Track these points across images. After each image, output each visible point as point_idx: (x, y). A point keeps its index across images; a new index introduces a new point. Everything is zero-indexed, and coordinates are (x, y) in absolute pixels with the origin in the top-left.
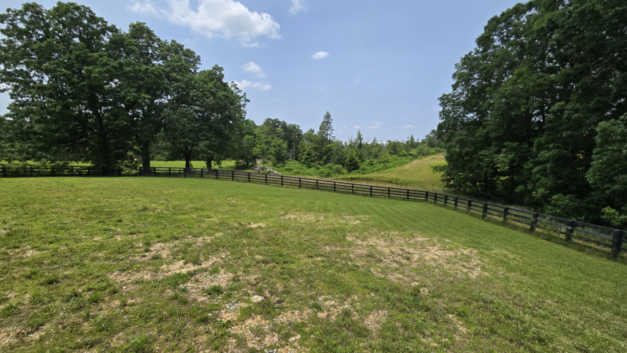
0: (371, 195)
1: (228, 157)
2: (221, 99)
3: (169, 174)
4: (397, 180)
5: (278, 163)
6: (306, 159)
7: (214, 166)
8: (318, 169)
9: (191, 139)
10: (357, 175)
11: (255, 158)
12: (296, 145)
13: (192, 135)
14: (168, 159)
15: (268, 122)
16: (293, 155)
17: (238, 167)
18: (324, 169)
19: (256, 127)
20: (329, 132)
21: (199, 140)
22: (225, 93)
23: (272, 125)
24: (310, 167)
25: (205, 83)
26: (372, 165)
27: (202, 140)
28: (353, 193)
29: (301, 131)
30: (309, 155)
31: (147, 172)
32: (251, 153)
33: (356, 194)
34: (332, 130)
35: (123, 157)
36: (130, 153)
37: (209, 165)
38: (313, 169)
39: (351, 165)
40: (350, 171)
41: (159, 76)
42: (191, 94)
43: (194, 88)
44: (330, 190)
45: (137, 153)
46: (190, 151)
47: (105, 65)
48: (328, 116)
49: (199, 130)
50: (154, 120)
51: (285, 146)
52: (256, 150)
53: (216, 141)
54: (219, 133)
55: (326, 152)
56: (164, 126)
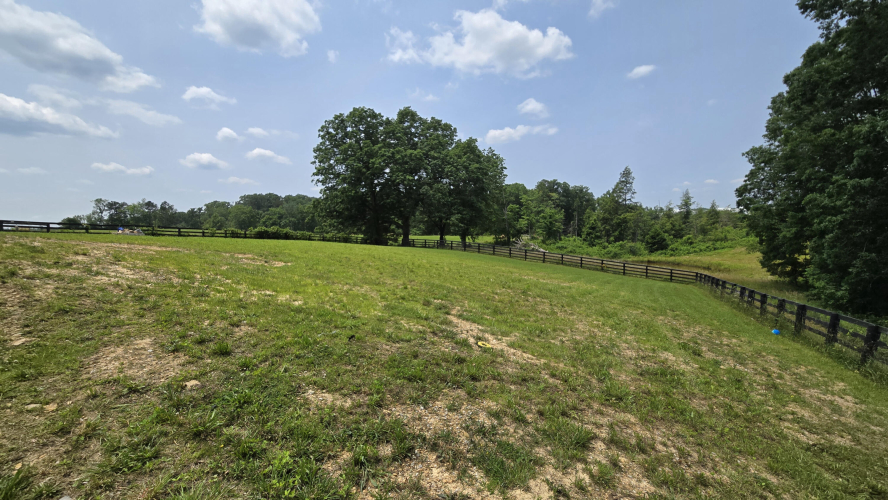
0: (624, 273)
1: (486, 230)
2: (473, 172)
3: (425, 245)
4: (720, 265)
5: (549, 238)
6: (588, 234)
7: (469, 240)
8: (604, 248)
9: (445, 213)
10: (663, 258)
11: (519, 233)
12: (579, 215)
13: (446, 209)
14: (424, 234)
15: (541, 185)
16: (574, 229)
17: (497, 243)
18: (613, 248)
19: (526, 191)
20: (628, 196)
21: (453, 214)
22: (477, 165)
23: (548, 188)
24: (594, 245)
25: (460, 157)
26: (691, 243)
27: (454, 214)
28: (602, 270)
29: (591, 195)
30: (593, 228)
31: (406, 243)
32: (514, 227)
33: (606, 271)
34: (633, 193)
35: (387, 230)
36: (393, 227)
37: (463, 239)
38: (596, 248)
39: (654, 244)
40: (652, 251)
41: (420, 159)
42: (446, 170)
43: (449, 164)
44: (576, 266)
45: (398, 226)
46: (445, 224)
47: (383, 156)
48: (627, 173)
49: (453, 205)
50: (415, 197)
51: (560, 216)
52: (523, 223)
53: (467, 214)
54: (471, 206)
55: (619, 225)
56: (422, 200)
